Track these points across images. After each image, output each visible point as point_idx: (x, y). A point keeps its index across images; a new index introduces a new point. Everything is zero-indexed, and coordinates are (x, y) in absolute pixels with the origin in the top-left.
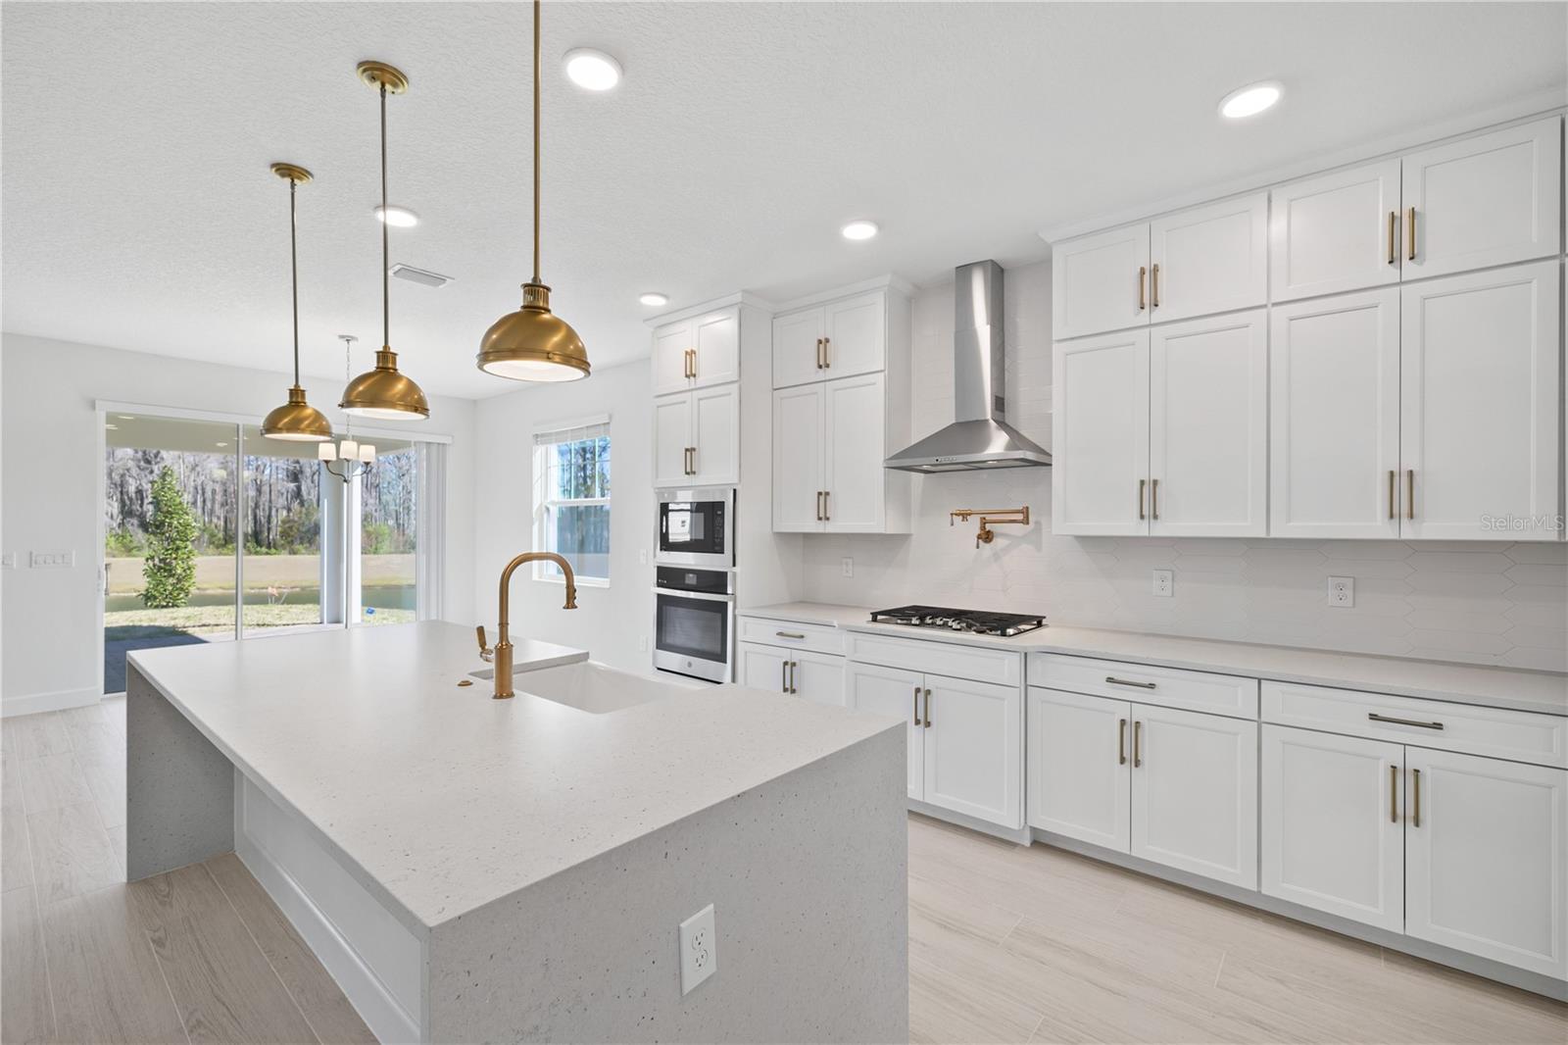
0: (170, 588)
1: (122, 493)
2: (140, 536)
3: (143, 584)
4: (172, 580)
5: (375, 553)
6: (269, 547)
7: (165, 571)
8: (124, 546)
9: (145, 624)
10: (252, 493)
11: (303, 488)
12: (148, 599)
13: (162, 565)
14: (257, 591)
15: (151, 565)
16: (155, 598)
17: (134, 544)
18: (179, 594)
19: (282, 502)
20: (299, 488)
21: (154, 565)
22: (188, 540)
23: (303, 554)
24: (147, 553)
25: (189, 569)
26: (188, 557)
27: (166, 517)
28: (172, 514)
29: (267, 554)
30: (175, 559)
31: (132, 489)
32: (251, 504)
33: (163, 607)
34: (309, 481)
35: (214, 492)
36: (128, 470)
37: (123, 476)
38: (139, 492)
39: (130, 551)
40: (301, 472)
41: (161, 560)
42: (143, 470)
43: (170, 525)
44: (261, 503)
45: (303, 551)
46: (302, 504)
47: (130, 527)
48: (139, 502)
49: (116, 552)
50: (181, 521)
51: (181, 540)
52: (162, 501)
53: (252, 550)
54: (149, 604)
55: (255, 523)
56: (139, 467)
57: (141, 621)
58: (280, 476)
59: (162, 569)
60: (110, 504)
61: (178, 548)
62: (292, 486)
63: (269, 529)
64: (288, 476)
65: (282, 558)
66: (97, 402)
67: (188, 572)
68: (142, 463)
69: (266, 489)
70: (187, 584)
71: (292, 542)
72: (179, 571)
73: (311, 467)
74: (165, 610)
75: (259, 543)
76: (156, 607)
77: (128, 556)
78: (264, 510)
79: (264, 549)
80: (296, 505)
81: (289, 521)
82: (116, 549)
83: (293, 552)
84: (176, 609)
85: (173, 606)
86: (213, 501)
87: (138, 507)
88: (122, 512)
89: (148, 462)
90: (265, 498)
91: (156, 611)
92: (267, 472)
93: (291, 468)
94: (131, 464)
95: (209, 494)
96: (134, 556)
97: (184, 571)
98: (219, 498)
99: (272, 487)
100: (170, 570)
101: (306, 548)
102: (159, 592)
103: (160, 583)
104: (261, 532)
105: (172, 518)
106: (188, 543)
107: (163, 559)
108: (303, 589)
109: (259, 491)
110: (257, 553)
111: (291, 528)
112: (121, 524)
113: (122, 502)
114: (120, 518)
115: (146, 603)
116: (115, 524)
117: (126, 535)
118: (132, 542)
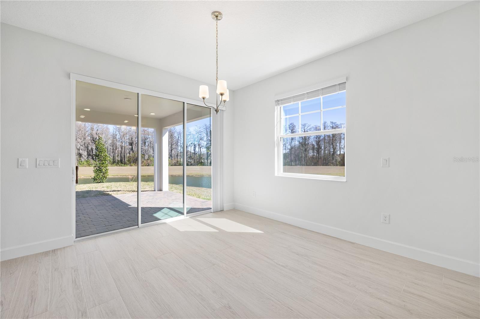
0: (101, 176)
1: (87, 149)
2: (92, 161)
3: (93, 175)
4: (102, 174)
6: (124, 164)
7: (100, 171)
8: (88, 164)
9: (94, 190)
10: (120, 149)
11: (133, 147)
12: (95, 180)
13: (99, 169)
14: (122, 176)
15: (95, 169)
16: (97, 179)
17: (90, 164)
18: (104, 178)
19: (128, 151)
20: (132, 147)
21: (96, 169)
22: (106, 161)
23: (133, 166)
24: (94, 165)
25: (107, 170)
26: (106, 166)
27: (100, 153)
28: (101, 152)
29: (124, 166)
30: (103, 167)
31: (90, 148)
32: (120, 152)
33: (99, 182)
34: (135, 145)
35: (110, 149)
36: (89, 143)
37: (88, 145)
38: (92, 149)
39: (89, 165)
40: (133, 143)
41: (98, 167)
42: (92, 143)
43: (101, 155)
44: (122, 152)
45: (134, 165)
46: (133, 152)
47: (90, 159)
50: (104, 154)
51: (104, 161)
52: (98, 147)
53: (120, 165)
54: (95, 181)
55: (121, 157)
56: (92, 142)
57: (93, 188)
58: (127, 144)
59: (99, 170)
60: (84, 152)
61: (103, 163)
62: (130, 147)
63: (124, 159)
64: (129, 144)
65: (128, 167)
66: (71, 74)
68: (92, 141)
69: (123, 148)
70: (106, 175)
71: (130, 163)
72: (104, 171)
73: (135, 142)
74: (100, 184)
75: (122, 163)
76: (97, 182)
78: (123, 154)
80: (131, 152)
81: (130, 157)
82: (86, 165)
83: (131, 166)
84: (103, 183)
85: (102, 182)
86: (110, 151)
87: (91, 153)
90: (123, 150)
91: (97, 184)
92: (124, 143)
93: (130, 142)
94: (89, 141)
95: (109, 149)
96: (91, 167)
97: (105, 171)
98: (112, 150)
99: (125, 148)
100: (101, 171)
101: (134, 164)
102: (98, 177)
103: (98, 175)
104: (122, 160)
105: (102, 153)
107: (99, 167)
109: (122, 148)
110: (121, 166)
111: (130, 159)
112: (87, 158)
113: (88, 152)
114: (87, 156)
115: (94, 181)
116: (86, 158)
117: (88, 161)
118: (90, 163)
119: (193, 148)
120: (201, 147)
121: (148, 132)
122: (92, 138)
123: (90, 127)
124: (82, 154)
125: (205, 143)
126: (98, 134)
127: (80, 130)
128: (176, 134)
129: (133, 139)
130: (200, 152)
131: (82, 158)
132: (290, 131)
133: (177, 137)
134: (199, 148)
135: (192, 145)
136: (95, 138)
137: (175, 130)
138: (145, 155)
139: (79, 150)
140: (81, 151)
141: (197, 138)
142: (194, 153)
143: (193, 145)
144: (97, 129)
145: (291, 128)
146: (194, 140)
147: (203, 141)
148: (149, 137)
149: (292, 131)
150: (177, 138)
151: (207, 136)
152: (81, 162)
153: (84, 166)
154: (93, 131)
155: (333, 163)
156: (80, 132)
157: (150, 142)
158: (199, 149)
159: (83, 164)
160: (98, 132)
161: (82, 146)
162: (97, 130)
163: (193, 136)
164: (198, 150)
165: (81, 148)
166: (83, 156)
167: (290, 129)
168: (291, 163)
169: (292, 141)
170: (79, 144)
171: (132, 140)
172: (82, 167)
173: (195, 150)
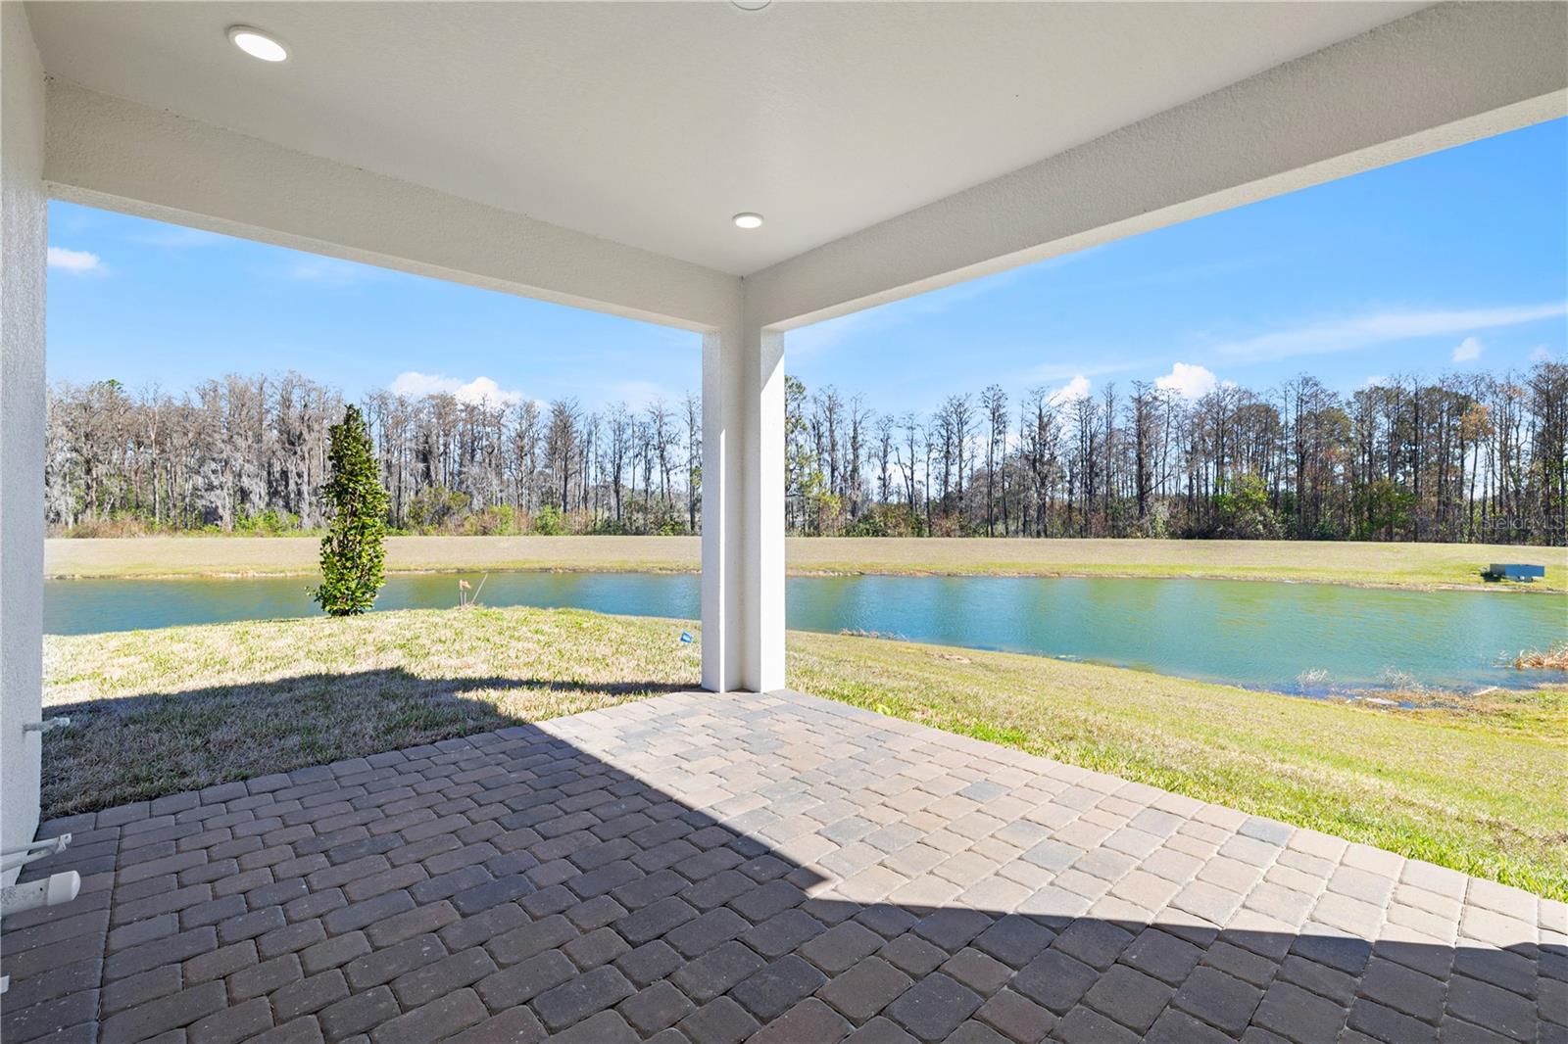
0: (353, 585)
1: (265, 473)
2: (284, 516)
4: (355, 574)
5: (500, 534)
6: (399, 528)
7: (347, 560)
8: (271, 526)
11: (432, 468)
12: (327, 602)
13: (343, 551)
17: (278, 526)
18: (363, 594)
20: (428, 468)
25: (377, 557)
26: (376, 540)
27: (349, 480)
28: (355, 476)
30: (360, 542)
31: (277, 468)
38: (284, 473)
39: (274, 530)
40: (430, 452)
41: (341, 544)
42: (287, 452)
43: (355, 490)
47: (275, 509)
48: (284, 483)
49: (264, 532)
50: (368, 487)
51: (368, 515)
52: (346, 455)
54: (328, 608)
56: (284, 449)
59: (343, 556)
60: (258, 485)
61: (364, 527)
62: (421, 466)
67: (376, 560)
70: (374, 579)
71: (422, 524)
72: (365, 560)
76: (336, 613)
77: (275, 536)
79: (394, 530)
80: (425, 486)
81: (418, 502)
82: (264, 529)
83: (424, 533)
84: (361, 615)
85: (356, 613)
87: (283, 488)
88: (269, 493)
89: (293, 444)
90: (395, 479)
92: (397, 453)
93: (421, 448)
94: (277, 446)
96: (279, 536)
97: (371, 560)
99: (403, 469)
100: (353, 559)
102: (339, 591)
103: (342, 578)
105: (356, 482)
106: (377, 519)
107: (344, 542)
108: (439, 571)
111: (421, 508)
112: (268, 505)
113: (270, 483)
114: (267, 499)
115: (324, 607)
116: (262, 506)
117: (273, 514)
118: (277, 522)
119: (640, 470)
120: (671, 469)
121: (484, 413)
122: (286, 436)
123: (278, 397)
124: (251, 492)
125: (686, 455)
126: (306, 418)
127: (243, 405)
128: (582, 423)
129: (429, 440)
130: (666, 486)
131: (248, 505)
132: (988, 412)
133: (585, 432)
134: (662, 472)
135: (636, 463)
136: (298, 433)
137: (578, 407)
138: (472, 496)
139: (240, 476)
140: (246, 482)
141: (656, 436)
142: (646, 491)
143: (640, 461)
144: (303, 403)
145: (990, 401)
146: (648, 444)
147: (676, 447)
148: (487, 434)
149: (994, 414)
150: (585, 437)
151: (692, 429)
152: (247, 517)
153: (256, 534)
154: (288, 407)
155: (1140, 528)
156: (244, 413)
157: (490, 450)
158: (665, 475)
159: (254, 524)
160: (310, 412)
161: (248, 461)
162: (305, 406)
163: (642, 429)
164: (660, 479)
165: (245, 468)
166: (254, 497)
167: (986, 406)
168: (989, 528)
169: (995, 448)
170: (239, 454)
171: (427, 443)
172: (248, 536)
173: (647, 479)
